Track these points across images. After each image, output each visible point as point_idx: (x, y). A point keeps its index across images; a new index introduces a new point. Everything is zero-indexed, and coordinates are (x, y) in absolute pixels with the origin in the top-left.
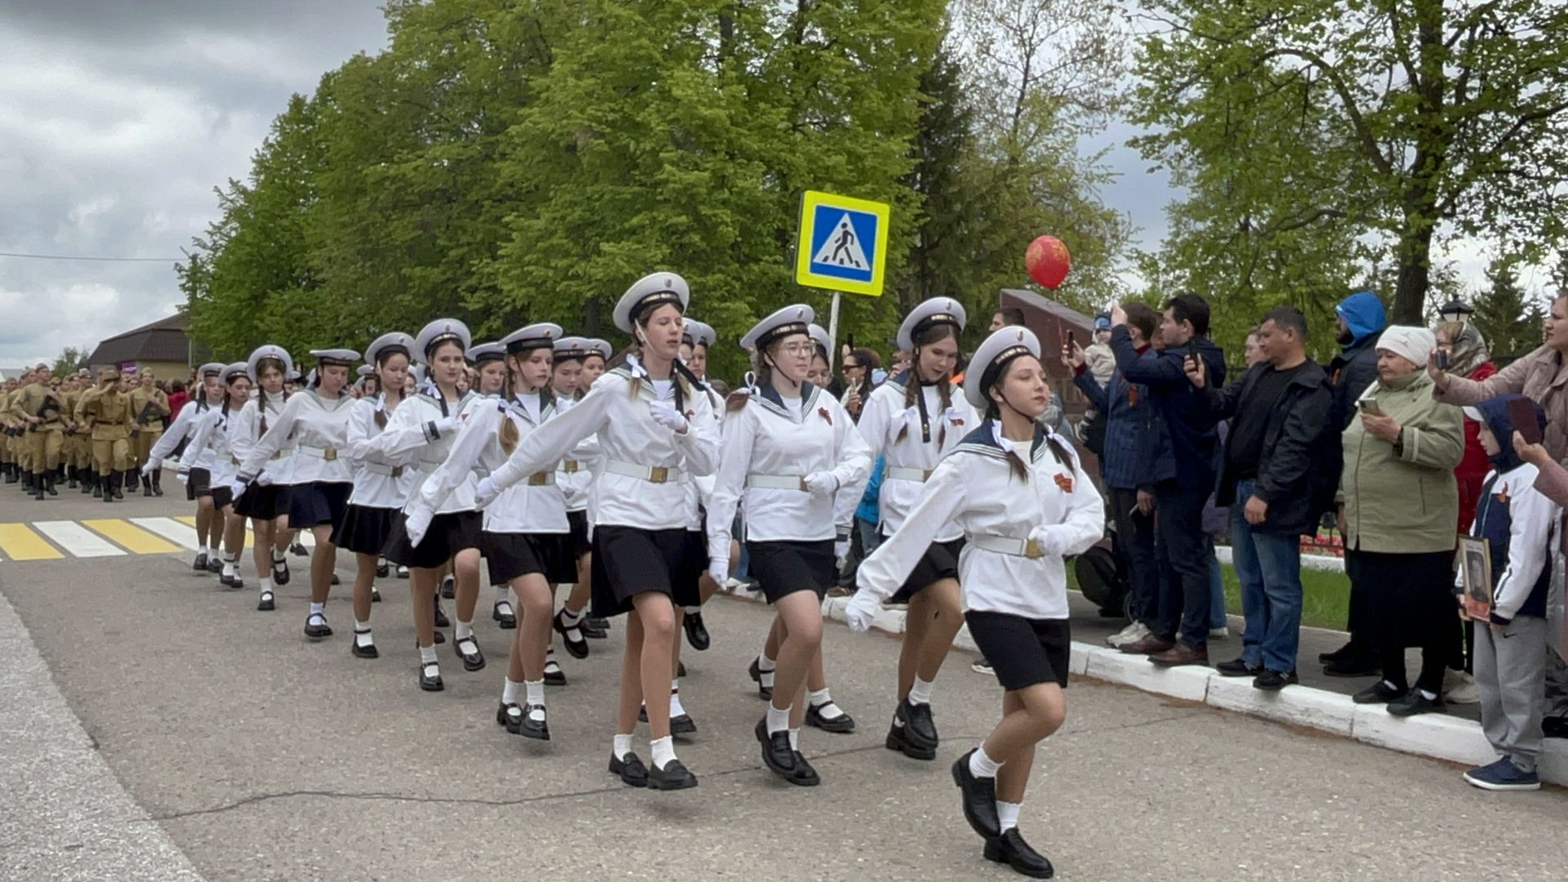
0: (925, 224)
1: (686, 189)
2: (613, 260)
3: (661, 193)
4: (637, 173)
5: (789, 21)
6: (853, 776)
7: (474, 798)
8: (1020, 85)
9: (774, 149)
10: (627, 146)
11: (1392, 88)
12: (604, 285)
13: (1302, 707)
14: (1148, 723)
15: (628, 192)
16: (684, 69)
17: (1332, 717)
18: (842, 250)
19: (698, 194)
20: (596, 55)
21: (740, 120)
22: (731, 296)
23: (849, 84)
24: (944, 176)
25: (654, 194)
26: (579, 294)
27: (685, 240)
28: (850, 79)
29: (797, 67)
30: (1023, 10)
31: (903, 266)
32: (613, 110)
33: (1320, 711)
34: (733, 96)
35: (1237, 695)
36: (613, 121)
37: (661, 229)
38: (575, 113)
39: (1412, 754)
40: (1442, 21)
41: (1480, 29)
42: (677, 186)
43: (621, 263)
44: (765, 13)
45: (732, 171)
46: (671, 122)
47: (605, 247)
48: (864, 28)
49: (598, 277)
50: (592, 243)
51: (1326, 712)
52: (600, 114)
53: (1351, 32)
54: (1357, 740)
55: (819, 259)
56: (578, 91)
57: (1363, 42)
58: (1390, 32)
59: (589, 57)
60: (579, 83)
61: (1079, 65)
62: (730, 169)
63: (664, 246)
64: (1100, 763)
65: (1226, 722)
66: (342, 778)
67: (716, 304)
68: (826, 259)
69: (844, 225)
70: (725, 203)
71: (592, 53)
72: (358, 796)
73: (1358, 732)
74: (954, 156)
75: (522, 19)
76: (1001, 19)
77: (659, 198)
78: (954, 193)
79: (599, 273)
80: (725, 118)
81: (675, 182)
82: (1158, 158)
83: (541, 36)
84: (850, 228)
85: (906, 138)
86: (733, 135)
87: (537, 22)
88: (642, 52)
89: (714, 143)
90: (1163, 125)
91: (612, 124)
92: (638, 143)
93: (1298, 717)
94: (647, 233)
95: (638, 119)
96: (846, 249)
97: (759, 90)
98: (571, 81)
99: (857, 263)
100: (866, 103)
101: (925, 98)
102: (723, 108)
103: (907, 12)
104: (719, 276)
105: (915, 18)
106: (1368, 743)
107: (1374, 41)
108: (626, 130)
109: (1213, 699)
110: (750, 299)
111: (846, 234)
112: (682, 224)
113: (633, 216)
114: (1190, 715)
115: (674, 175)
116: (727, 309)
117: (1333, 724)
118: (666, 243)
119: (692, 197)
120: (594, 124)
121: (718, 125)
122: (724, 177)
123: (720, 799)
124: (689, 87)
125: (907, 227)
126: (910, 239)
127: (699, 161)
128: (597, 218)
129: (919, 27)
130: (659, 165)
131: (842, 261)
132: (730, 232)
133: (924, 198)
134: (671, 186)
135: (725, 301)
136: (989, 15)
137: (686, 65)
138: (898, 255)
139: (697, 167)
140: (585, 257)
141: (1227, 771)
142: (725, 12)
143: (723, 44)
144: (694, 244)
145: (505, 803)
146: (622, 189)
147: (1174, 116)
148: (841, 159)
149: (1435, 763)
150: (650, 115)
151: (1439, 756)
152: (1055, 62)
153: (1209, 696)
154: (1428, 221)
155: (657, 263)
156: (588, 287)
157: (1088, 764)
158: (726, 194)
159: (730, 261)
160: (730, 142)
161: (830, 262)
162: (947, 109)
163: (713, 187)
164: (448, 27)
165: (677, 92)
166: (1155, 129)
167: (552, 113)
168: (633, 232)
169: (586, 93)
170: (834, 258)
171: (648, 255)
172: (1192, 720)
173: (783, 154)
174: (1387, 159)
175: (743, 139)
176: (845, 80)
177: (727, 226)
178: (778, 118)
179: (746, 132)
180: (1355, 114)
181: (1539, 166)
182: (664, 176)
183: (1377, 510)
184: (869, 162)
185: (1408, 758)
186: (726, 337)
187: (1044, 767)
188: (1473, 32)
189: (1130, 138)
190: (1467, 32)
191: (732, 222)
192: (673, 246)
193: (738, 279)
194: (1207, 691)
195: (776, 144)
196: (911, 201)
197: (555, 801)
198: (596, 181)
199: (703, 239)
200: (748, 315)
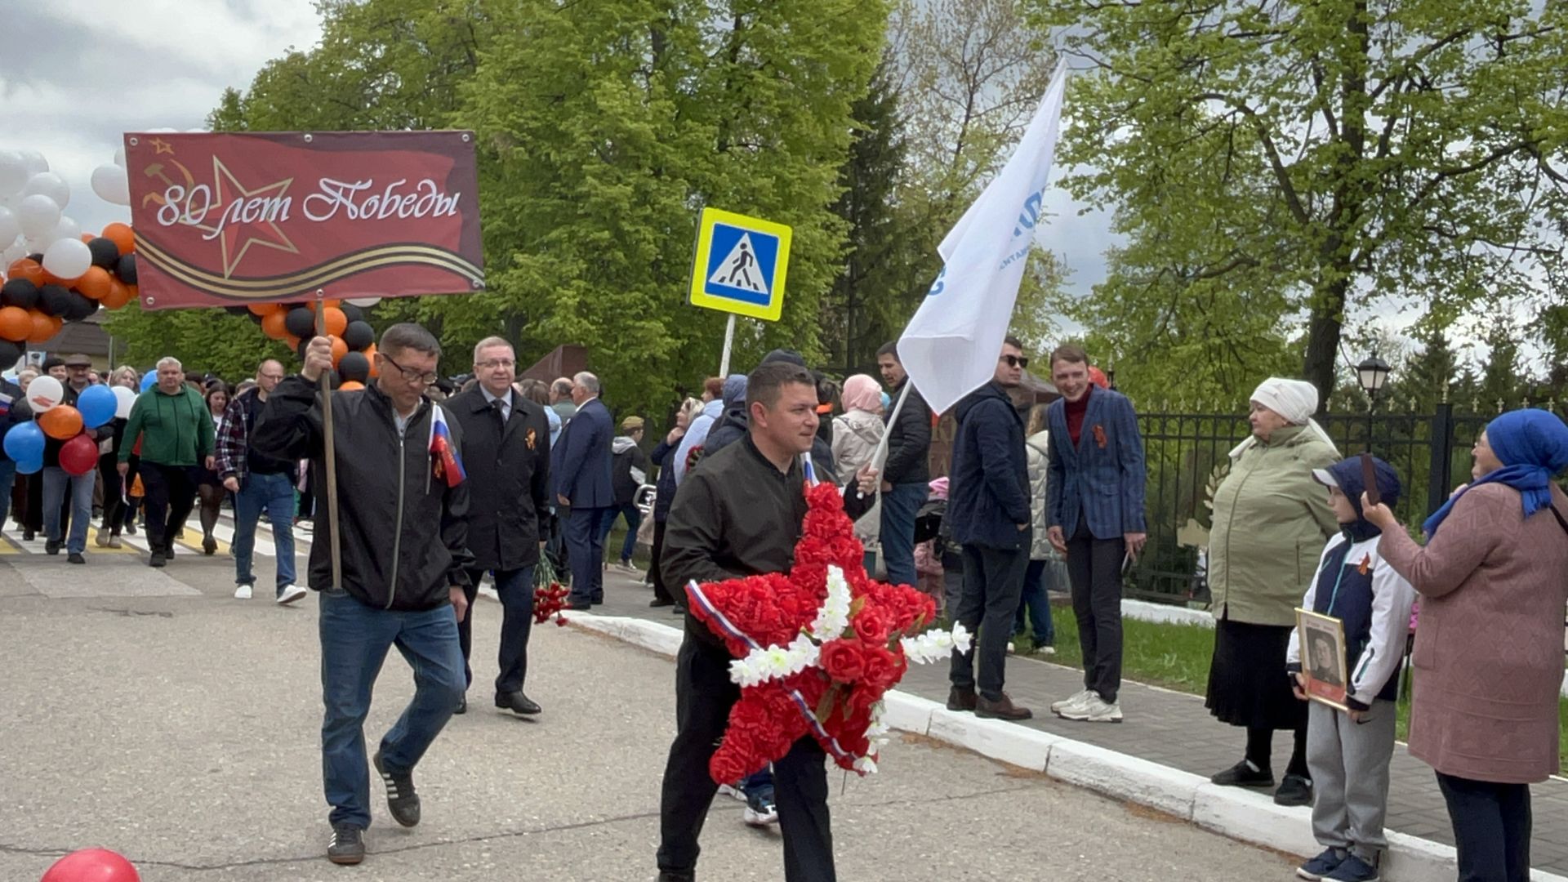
0: (854, 253)
1: (608, 203)
2: (527, 272)
3: (582, 208)
4: (558, 184)
5: (725, 40)
6: (622, 848)
7: (171, 860)
8: (963, 120)
9: (700, 169)
10: (548, 155)
11: (1312, 137)
12: (519, 299)
13: (1143, 785)
14: (976, 795)
15: (548, 204)
16: (610, 80)
17: (1172, 797)
18: (741, 271)
19: (620, 208)
20: (522, 61)
21: (666, 136)
22: (646, 314)
23: (778, 106)
24: (876, 208)
25: (576, 207)
26: (492, 306)
27: (608, 256)
28: (781, 102)
29: (729, 87)
30: (969, 46)
31: (826, 295)
32: (535, 119)
33: (1160, 790)
34: (662, 112)
35: (1077, 766)
36: (537, 129)
37: (582, 244)
38: (494, 118)
39: (1252, 844)
40: (1366, 69)
41: (1406, 84)
42: (599, 199)
43: (536, 276)
44: (698, 30)
45: (655, 187)
46: (595, 134)
47: (520, 258)
48: (798, 50)
49: (513, 289)
50: (508, 254)
51: (1167, 792)
52: (522, 121)
53: (1274, 77)
54: (1197, 824)
55: (715, 280)
56: (500, 96)
57: (1286, 88)
58: (1311, 78)
59: (514, 63)
60: (501, 88)
61: (1023, 104)
62: (653, 184)
63: (581, 261)
64: (906, 841)
65: (1061, 797)
66: (31, 829)
67: (630, 322)
68: (722, 280)
69: (743, 246)
70: (647, 220)
71: (517, 59)
72: (36, 852)
73: (1198, 815)
74: (887, 186)
75: (453, 21)
76: (946, 54)
77: (580, 212)
78: (886, 224)
79: (513, 287)
80: (650, 132)
81: (597, 195)
82: (1089, 199)
83: (474, 41)
84: (750, 249)
85: (836, 164)
86: (659, 151)
87: (469, 25)
88: (570, 59)
89: (638, 158)
90: (1094, 166)
91: (532, 132)
92: (559, 152)
93: (1138, 795)
94: (565, 246)
95: (561, 128)
96: (744, 271)
97: (686, 108)
98: (493, 85)
99: (756, 287)
100: (795, 126)
101: (859, 125)
102: (649, 122)
103: (842, 37)
104: (638, 295)
105: (849, 44)
106: (1208, 829)
107: (1297, 87)
108: (547, 139)
109: (1053, 770)
110: (667, 319)
111: (745, 254)
112: (603, 240)
113: (552, 229)
114: (1025, 787)
115: (596, 188)
116: (642, 328)
117: (1173, 805)
118: (583, 258)
119: (615, 211)
120: (515, 132)
121: (643, 140)
122: (647, 192)
123: (457, 872)
124: (616, 100)
125: (832, 255)
126: (835, 268)
127: (622, 175)
128: (516, 229)
129: (853, 53)
130: (580, 177)
131: (739, 283)
132: (651, 250)
133: (852, 226)
134: (593, 199)
135: (641, 319)
136: (934, 49)
137: (613, 75)
138: (821, 283)
139: (619, 180)
140: (502, 269)
141: (1044, 858)
142: (659, 26)
143: (656, 59)
144: (614, 261)
145: (205, 868)
146: (543, 201)
147: (1105, 158)
148: (767, 182)
149: (1274, 856)
150: (574, 124)
151: (1281, 848)
152: (999, 101)
153: (1050, 767)
154: (1342, 275)
155: (573, 278)
156: (501, 300)
157: (892, 843)
158: (649, 211)
159: (649, 280)
160: (655, 158)
161: (727, 283)
162: (883, 138)
163: (636, 204)
164: (380, 25)
165: (602, 103)
166: (1082, 169)
167: (473, 119)
168: (549, 245)
169: (509, 100)
170: (731, 280)
171: (564, 270)
172: (1027, 793)
173: (707, 173)
174: (1306, 209)
175: (668, 156)
176: (775, 102)
177: (649, 243)
178: (705, 134)
179: (672, 150)
180: (1277, 163)
181: (1453, 224)
182: (585, 189)
183: (1249, 577)
184: (796, 188)
185: (1247, 848)
186: (639, 357)
187: (842, 844)
188: (1398, 87)
189: (1061, 178)
190: (1392, 86)
191: (655, 240)
192: (591, 262)
193: (656, 298)
194: (1048, 760)
195: (703, 164)
196: (839, 229)
197: (263, 867)
198: (516, 192)
199: (625, 255)
200: (663, 336)
